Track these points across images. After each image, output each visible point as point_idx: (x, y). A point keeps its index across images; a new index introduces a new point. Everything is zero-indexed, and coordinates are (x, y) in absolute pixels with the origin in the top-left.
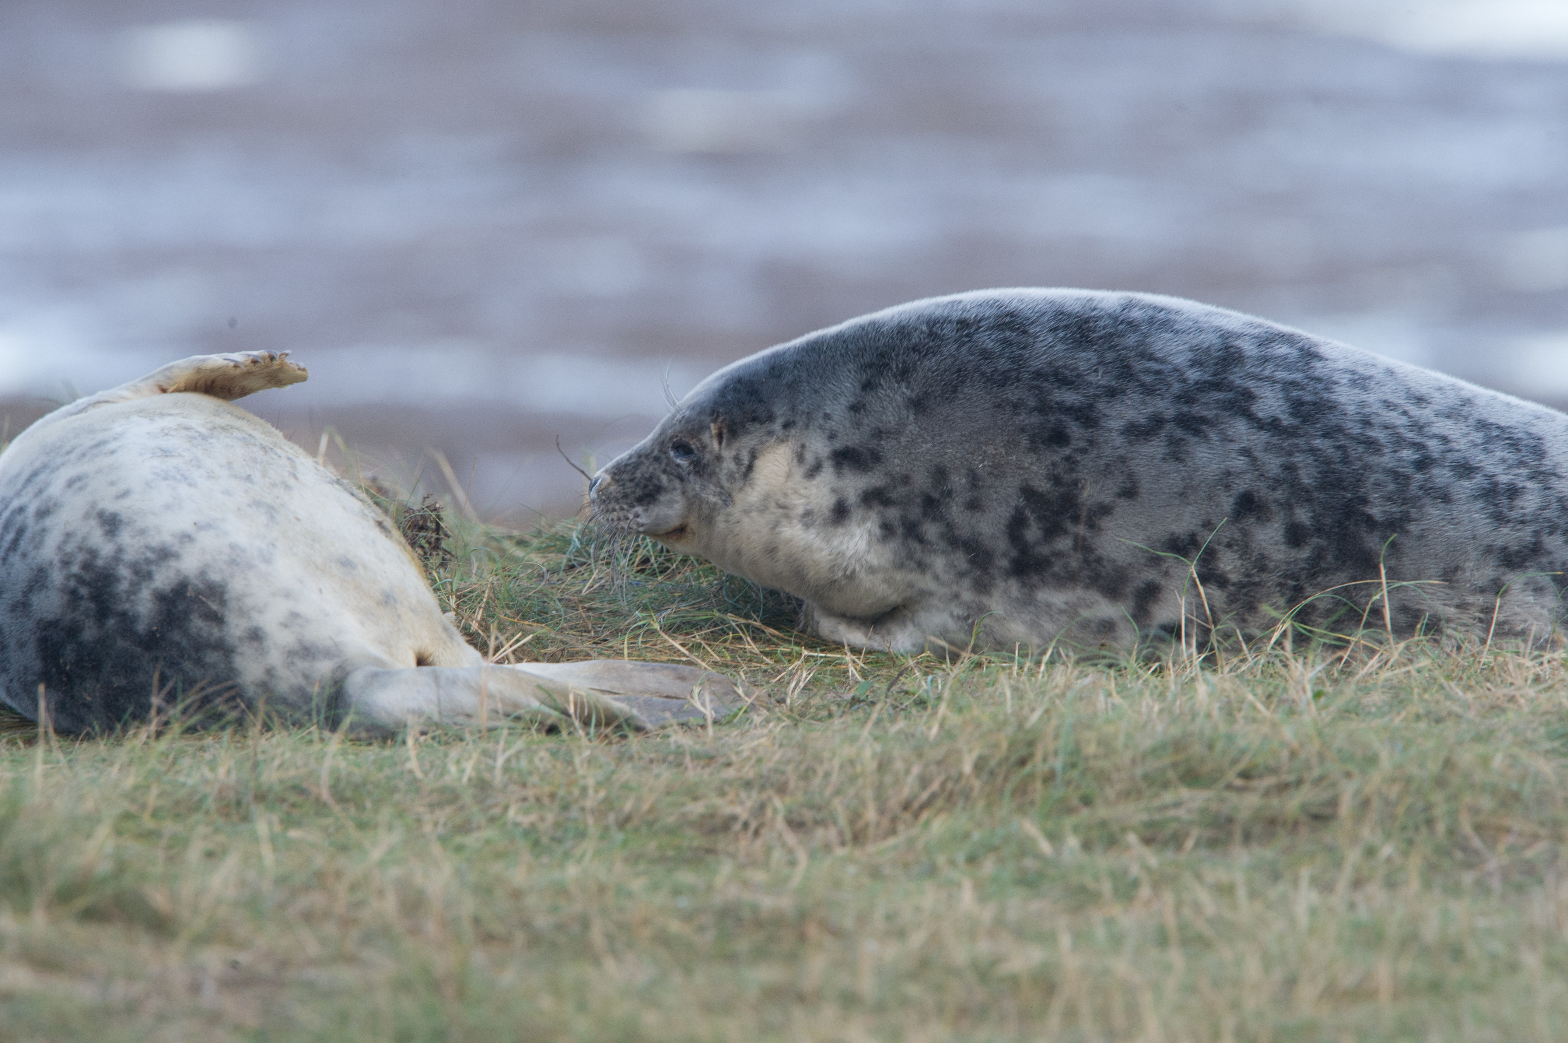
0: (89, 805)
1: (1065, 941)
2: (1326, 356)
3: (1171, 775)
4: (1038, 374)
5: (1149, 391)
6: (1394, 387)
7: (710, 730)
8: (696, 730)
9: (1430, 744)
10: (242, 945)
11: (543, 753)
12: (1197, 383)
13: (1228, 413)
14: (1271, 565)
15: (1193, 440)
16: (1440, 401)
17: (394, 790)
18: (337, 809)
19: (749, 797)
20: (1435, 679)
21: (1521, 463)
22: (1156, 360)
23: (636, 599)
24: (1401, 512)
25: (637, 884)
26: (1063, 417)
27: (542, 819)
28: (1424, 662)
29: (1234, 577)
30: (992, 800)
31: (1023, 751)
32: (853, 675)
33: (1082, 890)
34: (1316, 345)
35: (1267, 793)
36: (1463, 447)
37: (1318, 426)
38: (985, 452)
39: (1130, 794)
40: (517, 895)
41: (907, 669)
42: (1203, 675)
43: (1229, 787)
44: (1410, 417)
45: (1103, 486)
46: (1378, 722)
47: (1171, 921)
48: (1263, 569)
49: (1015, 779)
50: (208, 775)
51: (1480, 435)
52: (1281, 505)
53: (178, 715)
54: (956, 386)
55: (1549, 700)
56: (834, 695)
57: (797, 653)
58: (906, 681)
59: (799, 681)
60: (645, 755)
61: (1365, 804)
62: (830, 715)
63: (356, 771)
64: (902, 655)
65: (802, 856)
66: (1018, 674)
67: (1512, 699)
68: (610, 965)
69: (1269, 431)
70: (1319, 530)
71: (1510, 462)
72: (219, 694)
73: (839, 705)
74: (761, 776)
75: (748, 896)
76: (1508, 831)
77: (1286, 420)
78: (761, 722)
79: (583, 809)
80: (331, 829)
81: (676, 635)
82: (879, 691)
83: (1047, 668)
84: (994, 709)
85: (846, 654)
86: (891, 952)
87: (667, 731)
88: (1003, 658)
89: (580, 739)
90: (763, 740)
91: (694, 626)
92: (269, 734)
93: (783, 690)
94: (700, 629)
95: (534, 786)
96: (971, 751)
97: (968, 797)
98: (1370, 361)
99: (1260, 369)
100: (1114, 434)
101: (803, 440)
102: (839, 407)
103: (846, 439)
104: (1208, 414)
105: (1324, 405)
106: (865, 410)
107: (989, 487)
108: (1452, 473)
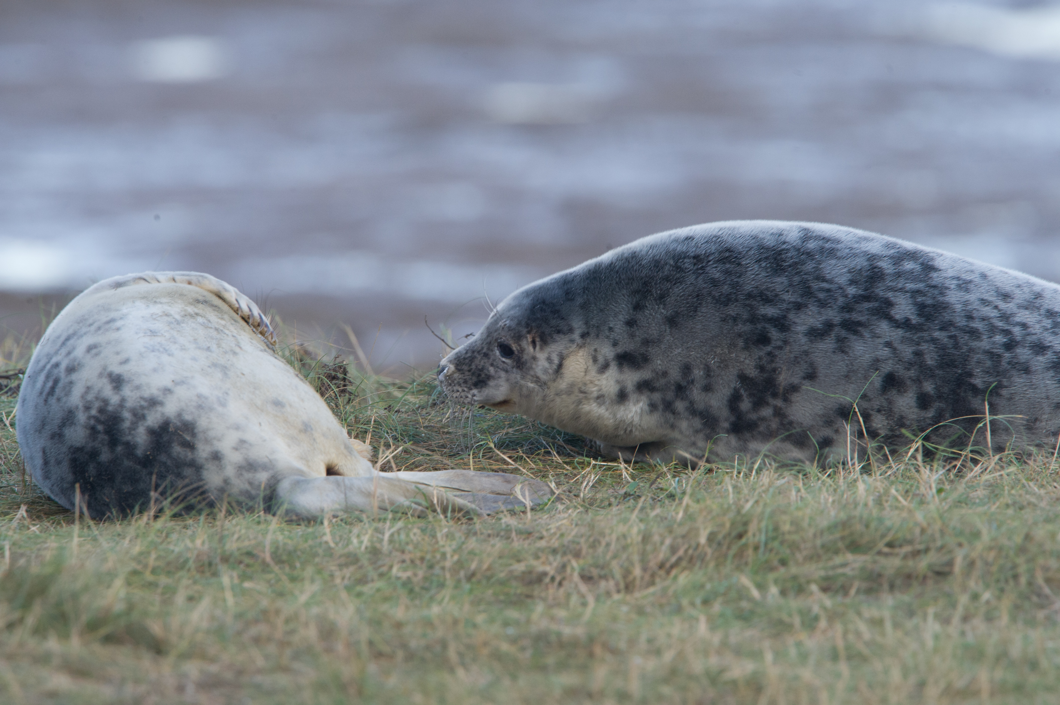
0: (110, 565)
1: (769, 657)
3: (840, 545)
4: (750, 296)
5: (823, 304)
6: (987, 288)
7: (529, 515)
8: (519, 514)
9: (1015, 524)
10: (213, 660)
11: (415, 530)
12: (854, 297)
13: (875, 317)
14: (908, 422)
15: (852, 337)
17: (315, 555)
18: (276, 569)
19: (555, 560)
20: (1019, 481)
22: (827, 281)
23: (479, 426)
24: (996, 381)
25: (480, 619)
26: (766, 325)
27: (415, 575)
28: (1012, 469)
29: (882, 432)
30: (720, 561)
31: (740, 529)
32: (626, 477)
33: (781, 622)
34: (932, 259)
35: (905, 557)
36: (1037, 331)
37: (936, 322)
38: (715, 352)
39: (813, 557)
40: (399, 625)
41: (662, 473)
42: (862, 477)
43: (880, 553)
44: (1000, 310)
45: (793, 372)
46: (980, 509)
47: (840, 644)
48: (902, 425)
49: (735, 548)
50: (189, 544)
51: (1049, 321)
52: (914, 380)
53: (168, 505)
54: (697, 307)
56: (613, 491)
57: (588, 462)
58: (662, 482)
59: (589, 481)
60: (485, 531)
61: (971, 564)
62: (610, 505)
63: (289, 542)
65: (591, 600)
66: (736, 477)
68: (461, 673)
69: (903, 328)
70: (940, 397)
73: (616, 498)
74: (564, 546)
75: (554, 627)
77: (915, 319)
78: (563, 509)
79: (443, 568)
80: (273, 582)
81: (505, 451)
82: (643, 488)
83: (757, 473)
84: (720, 500)
85: (621, 463)
86: (651, 664)
87: (501, 515)
88: (727, 466)
89: (440, 521)
90: (564, 521)
91: (518, 444)
92: (231, 517)
93: (578, 487)
94: (522, 446)
95: (410, 552)
96: (705, 528)
97: (703, 560)
98: (969, 268)
99: (895, 284)
100: (800, 336)
101: (596, 346)
102: (619, 322)
103: (625, 346)
104: (862, 319)
105: (940, 306)
106: (637, 325)
107: (718, 376)
108: (1031, 351)
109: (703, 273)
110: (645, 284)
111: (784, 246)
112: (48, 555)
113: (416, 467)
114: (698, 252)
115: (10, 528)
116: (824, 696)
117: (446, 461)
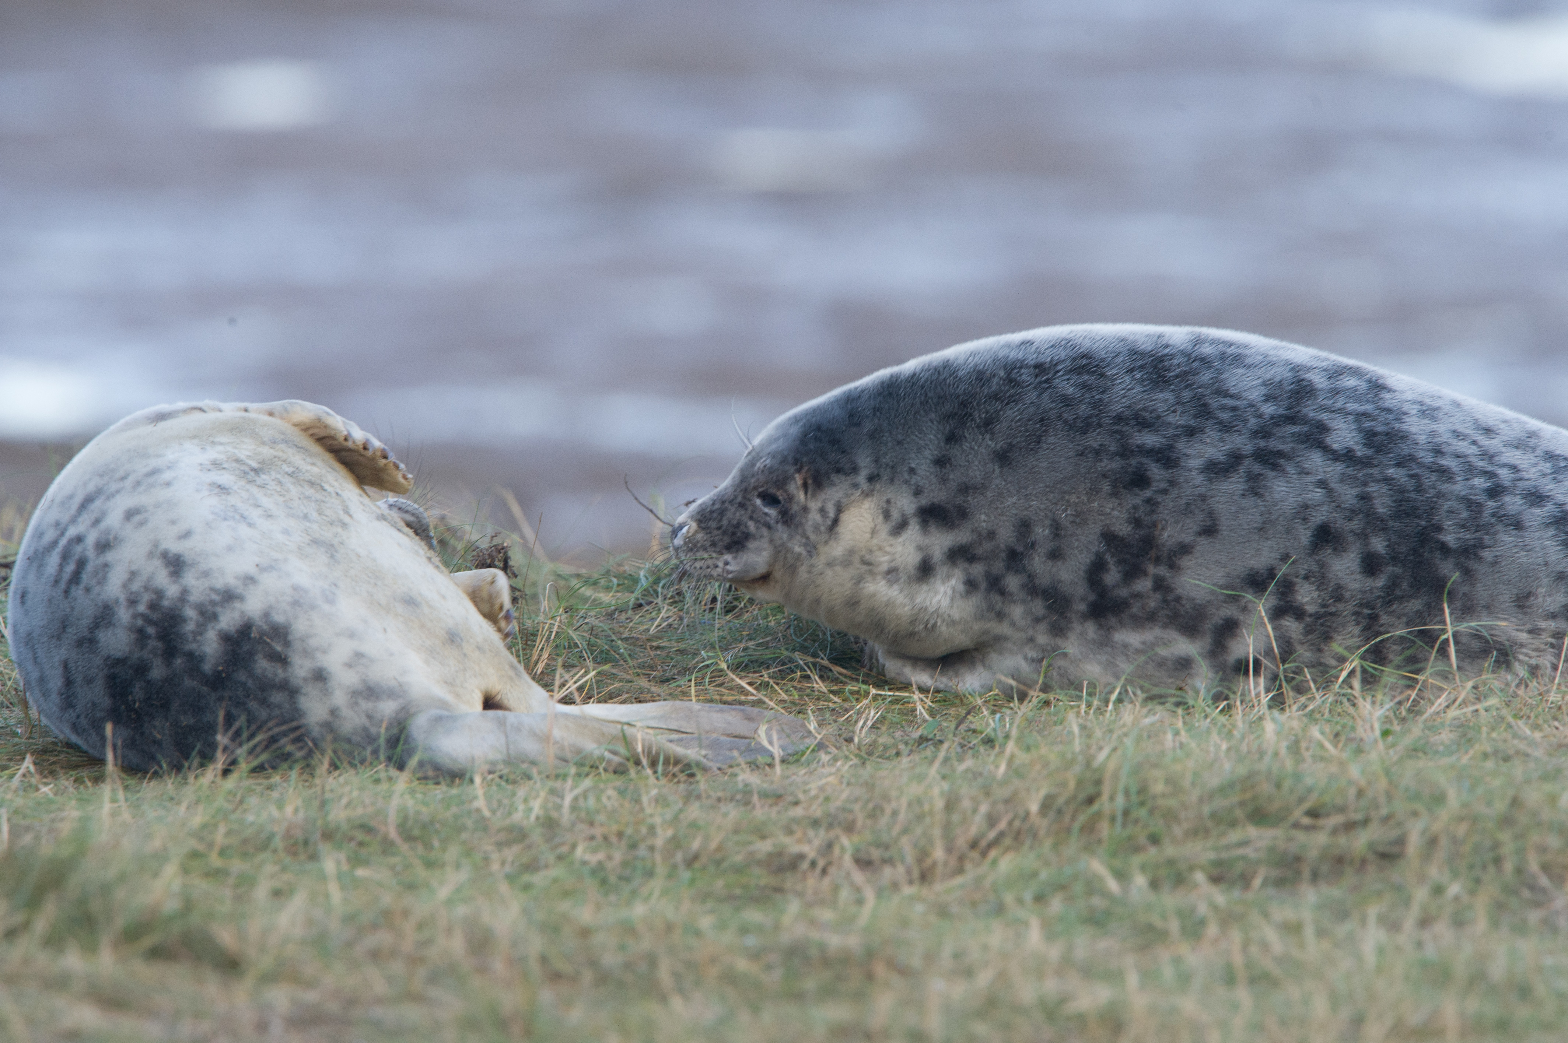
0: (157, 843)
1: (1133, 979)
2: (1394, 388)
3: (1239, 813)
4: (1119, 419)
5: (1226, 428)
6: (1462, 418)
7: (778, 769)
8: (764, 768)
9: (1497, 783)
10: (310, 984)
11: (610, 792)
12: (1272, 418)
13: (1304, 446)
14: (1347, 595)
15: (1271, 474)
16: (1507, 433)
17: (461, 829)
18: (404, 847)
19: (817, 836)
20: (1503, 718)
22: (1232, 396)
23: (704, 637)
24: (1475, 539)
25: (706, 922)
26: (1144, 460)
27: (610, 858)
28: (1493, 701)
29: (1311, 609)
30: (1062, 834)
31: (1090, 790)
32: (921, 714)
33: (1150, 928)
34: (1382, 378)
35: (1335, 832)
36: (1532, 476)
37: (1391, 455)
38: (1068, 501)
39: (1198, 832)
40: (585, 933)
41: (975, 707)
42: (1271, 714)
43: (1296, 825)
44: (1480, 447)
45: (1183, 526)
46: (1446, 761)
47: (1238, 959)
48: (1339, 599)
49: (1082, 818)
50: (275, 813)
51: (1549, 465)
52: (1357, 535)
53: (245, 754)
54: (1040, 436)
56: (902, 734)
57: (865, 691)
58: (975, 720)
59: (867, 720)
60: (712, 794)
61: (1432, 842)
62: (898, 754)
63: (424, 809)
64: (970, 694)
65: (869, 895)
66: (1085, 712)
68: (677, 1003)
69: (1344, 462)
70: (1395, 558)
72: (285, 734)
73: (906, 744)
74: (829, 815)
75: (815, 935)
77: (1360, 451)
78: (829, 761)
79: (652, 849)
80: (399, 868)
81: (743, 674)
82: (946, 730)
83: (1115, 705)
84: (1061, 747)
85: (914, 693)
86: (958, 990)
87: (735, 770)
88: (1070, 697)
89: (647, 778)
90: (831, 779)
91: (761, 664)
92: (337, 773)
93: (851, 728)
94: (768, 668)
95: (602, 825)
96: (1038, 789)
97: (1035, 836)
99: (1332, 401)
100: (1194, 473)
101: (889, 496)
102: (923, 461)
103: (932, 495)
104: (1285, 447)
105: (1396, 435)
106: (951, 464)
107: (1071, 535)
108: (1523, 501)
109: (1048, 388)
110: (964, 404)
111: (1167, 351)
112: (66, 828)
113: (611, 698)
114: (1041, 359)
115: (9, 788)
117: (655, 689)
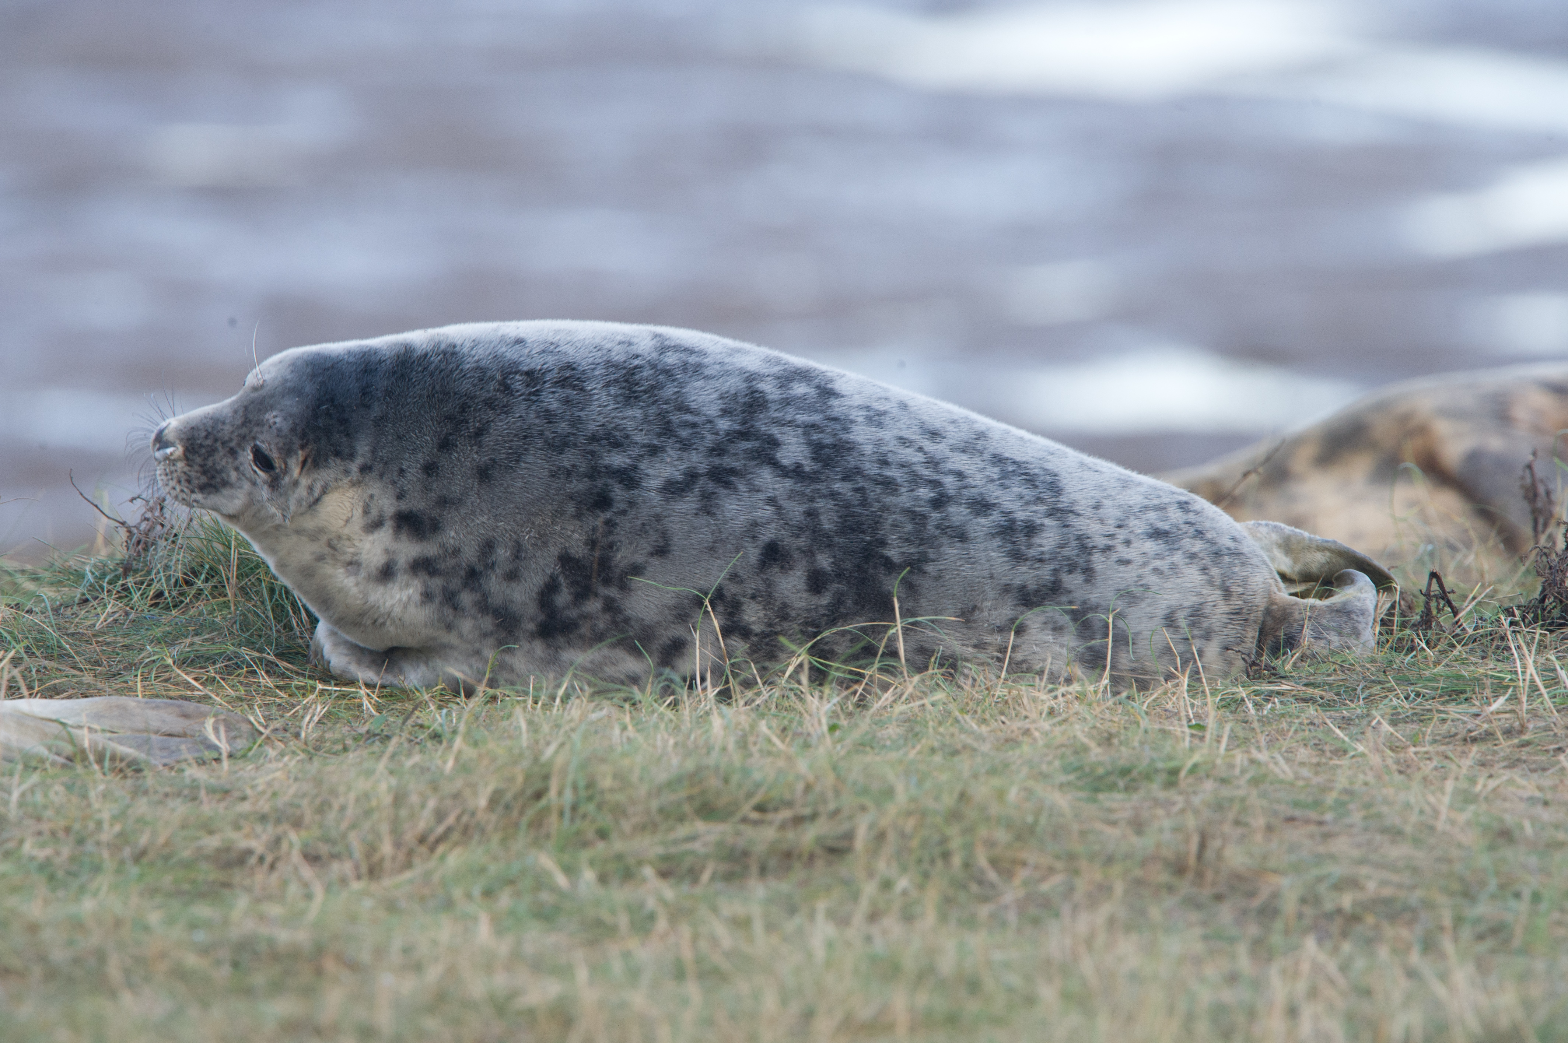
1: (582, 974)
2: (844, 393)
3: (687, 808)
4: (593, 438)
5: (685, 446)
6: (908, 423)
7: (226, 764)
8: (212, 763)
9: (944, 777)
11: (58, 788)
12: (727, 434)
13: (755, 463)
14: (793, 613)
15: (722, 491)
16: (954, 435)
19: (264, 830)
20: (950, 713)
21: (1039, 500)
22: (692, 412)
23: (150, 633)
24: (919, 553)
25: (154, 918)
26: (609, 481)
27: (58, 853)
28: (939, 696)
29: (757, 628)
30: (509, 831)
31: (538, 785)
32: (368, 709)
33: (598, 923)
34: (831, 381)
35: (783, 826)
36: (978, 483)
37: (837, 469)
38: (533, 523)
39: (647, 827)
40: (33, 928)
41: (421, 702)
42: (718, 708)
43: (745, 820)
44: (926, 453)
45: (637, 547)
46: (894, 755)
47: (687, 955)
48: (785, 617)
49: (530, 813)
51: (996, 470)
52: (804, 552)
54: (521, 454)
55: (1063, 733)
56: (349, 729)
57: (311, 687)
58: (421, 715)
59: (313, 715)
60: (160, 789)
61: (880, 837)
62: (345, 749)
65: (318, 890)
66: (532, 708)
67: (1027, 732)
68: (127, 998)
69: (792, 478)
70: (839, 575)
71: (1027, 498)
73: (354, 739)
74: (277, 810)
75: (264, 930)
76: (1024, 864)
77: (808, 466)
78: (276, 756)
79: (98, 843)
81: (189, 669)
82: (394, 725)
83: (562, 701)
84: (508, 742)
85: (360, 688)
86: (408, 985)
87: (183, 765)
88: (517, 692)
89: (94, 773)
90: (278, 774)
91: (208, 659)
93: (297, 723)
94: (214, 663)
95: (50, 820)
96: (486, 784)
97: (483, 831)
98: (883, 395)
99: (781, 414)
100: (652, 493)
101: (374, 491)
102: (415, 464)
103: (413, 502)
104: (737, 465)
105: (843, 447)
106: (437, 474)
107: (530, 558)
108: (968, 510)
110: (462, 408)
113: (58, 694)
114: (533, 365)
116: (664, 1032)
117: (100, 685)
